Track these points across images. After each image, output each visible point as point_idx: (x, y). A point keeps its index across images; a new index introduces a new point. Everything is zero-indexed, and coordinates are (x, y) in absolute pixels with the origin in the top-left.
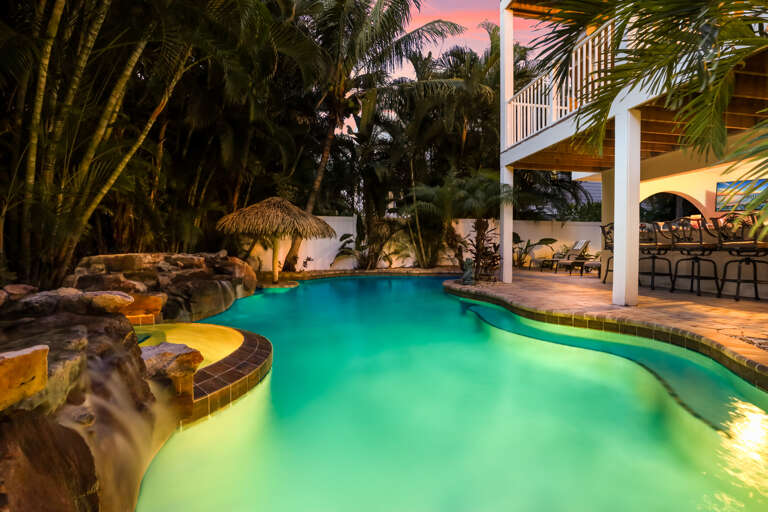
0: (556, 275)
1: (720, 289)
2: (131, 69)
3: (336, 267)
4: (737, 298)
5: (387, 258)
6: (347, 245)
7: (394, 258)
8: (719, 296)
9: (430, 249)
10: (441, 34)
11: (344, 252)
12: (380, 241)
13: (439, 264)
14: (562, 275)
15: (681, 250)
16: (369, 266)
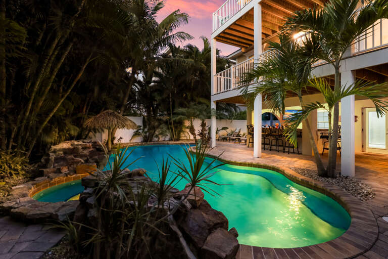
0: (229, 144)
1: (284, 149)
2: (63, 59)
3: (132, 141)
4: (289, 153)
5: (157, 136)
6: (139, 131)
7: (160, 136)
8: (284, 152)
9: (177, 133)
10: (184, 38)
11: (136, 134)
12: (154, 128)
13: (180, 139)
14: (231, 143)
15: (273, 136)
16: (149, 141)
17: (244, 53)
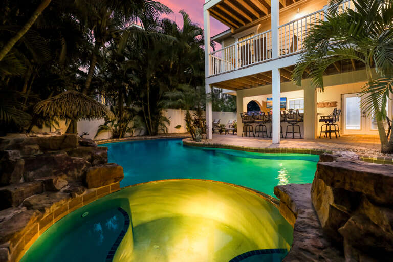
5: (130, 130)
7: (133, 130)
13: (158, 132)
16: (120, 137)
17: (233, 34)
